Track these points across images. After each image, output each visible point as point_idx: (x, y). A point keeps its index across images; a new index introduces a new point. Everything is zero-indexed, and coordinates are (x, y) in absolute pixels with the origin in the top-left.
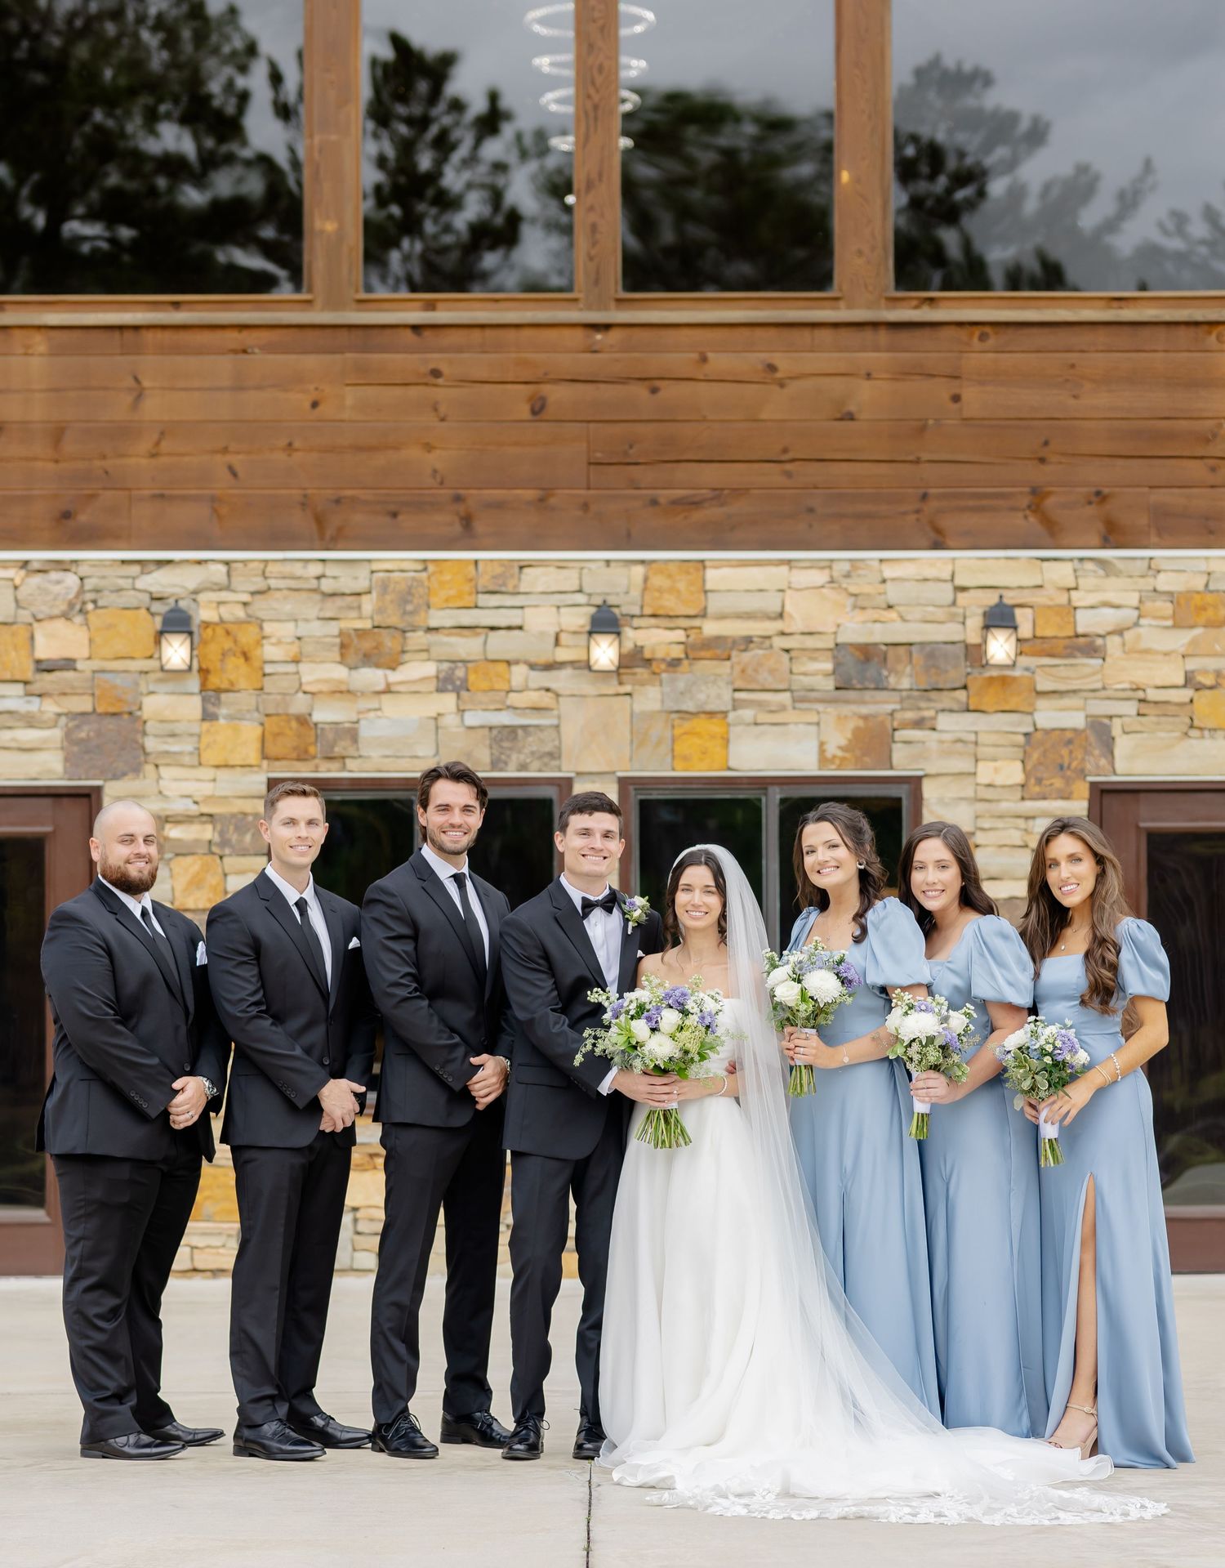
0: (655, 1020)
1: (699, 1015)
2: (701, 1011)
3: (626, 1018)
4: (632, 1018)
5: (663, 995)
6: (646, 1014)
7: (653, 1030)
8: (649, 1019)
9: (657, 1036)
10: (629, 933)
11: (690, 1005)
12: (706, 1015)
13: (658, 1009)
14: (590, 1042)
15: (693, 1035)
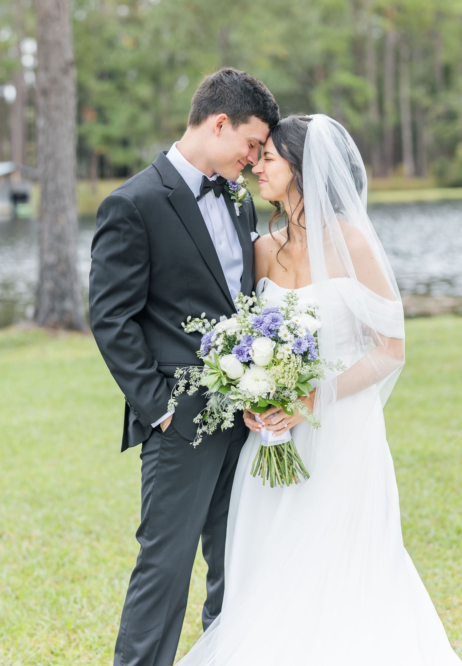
0: (246, 353)
1: (294, 342)
2: (296, 336)
3: (215, 354)
4: (223, 353)
5: (253, 323)
6: (236, 347)
7: (248, 364)
8: (240, 353)
9: (253, 371)
10: (238, 214)
11: (283, 333)
12: (303, 340)
13: (249, 340)
14: (182, 383)
15: (287, 368)
